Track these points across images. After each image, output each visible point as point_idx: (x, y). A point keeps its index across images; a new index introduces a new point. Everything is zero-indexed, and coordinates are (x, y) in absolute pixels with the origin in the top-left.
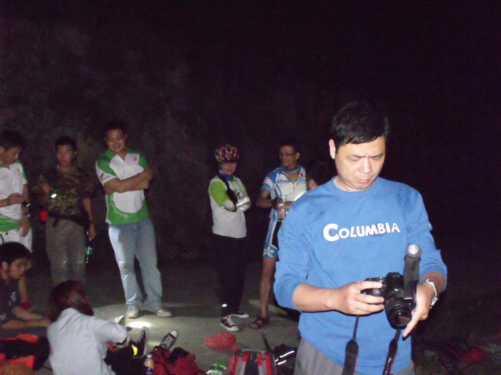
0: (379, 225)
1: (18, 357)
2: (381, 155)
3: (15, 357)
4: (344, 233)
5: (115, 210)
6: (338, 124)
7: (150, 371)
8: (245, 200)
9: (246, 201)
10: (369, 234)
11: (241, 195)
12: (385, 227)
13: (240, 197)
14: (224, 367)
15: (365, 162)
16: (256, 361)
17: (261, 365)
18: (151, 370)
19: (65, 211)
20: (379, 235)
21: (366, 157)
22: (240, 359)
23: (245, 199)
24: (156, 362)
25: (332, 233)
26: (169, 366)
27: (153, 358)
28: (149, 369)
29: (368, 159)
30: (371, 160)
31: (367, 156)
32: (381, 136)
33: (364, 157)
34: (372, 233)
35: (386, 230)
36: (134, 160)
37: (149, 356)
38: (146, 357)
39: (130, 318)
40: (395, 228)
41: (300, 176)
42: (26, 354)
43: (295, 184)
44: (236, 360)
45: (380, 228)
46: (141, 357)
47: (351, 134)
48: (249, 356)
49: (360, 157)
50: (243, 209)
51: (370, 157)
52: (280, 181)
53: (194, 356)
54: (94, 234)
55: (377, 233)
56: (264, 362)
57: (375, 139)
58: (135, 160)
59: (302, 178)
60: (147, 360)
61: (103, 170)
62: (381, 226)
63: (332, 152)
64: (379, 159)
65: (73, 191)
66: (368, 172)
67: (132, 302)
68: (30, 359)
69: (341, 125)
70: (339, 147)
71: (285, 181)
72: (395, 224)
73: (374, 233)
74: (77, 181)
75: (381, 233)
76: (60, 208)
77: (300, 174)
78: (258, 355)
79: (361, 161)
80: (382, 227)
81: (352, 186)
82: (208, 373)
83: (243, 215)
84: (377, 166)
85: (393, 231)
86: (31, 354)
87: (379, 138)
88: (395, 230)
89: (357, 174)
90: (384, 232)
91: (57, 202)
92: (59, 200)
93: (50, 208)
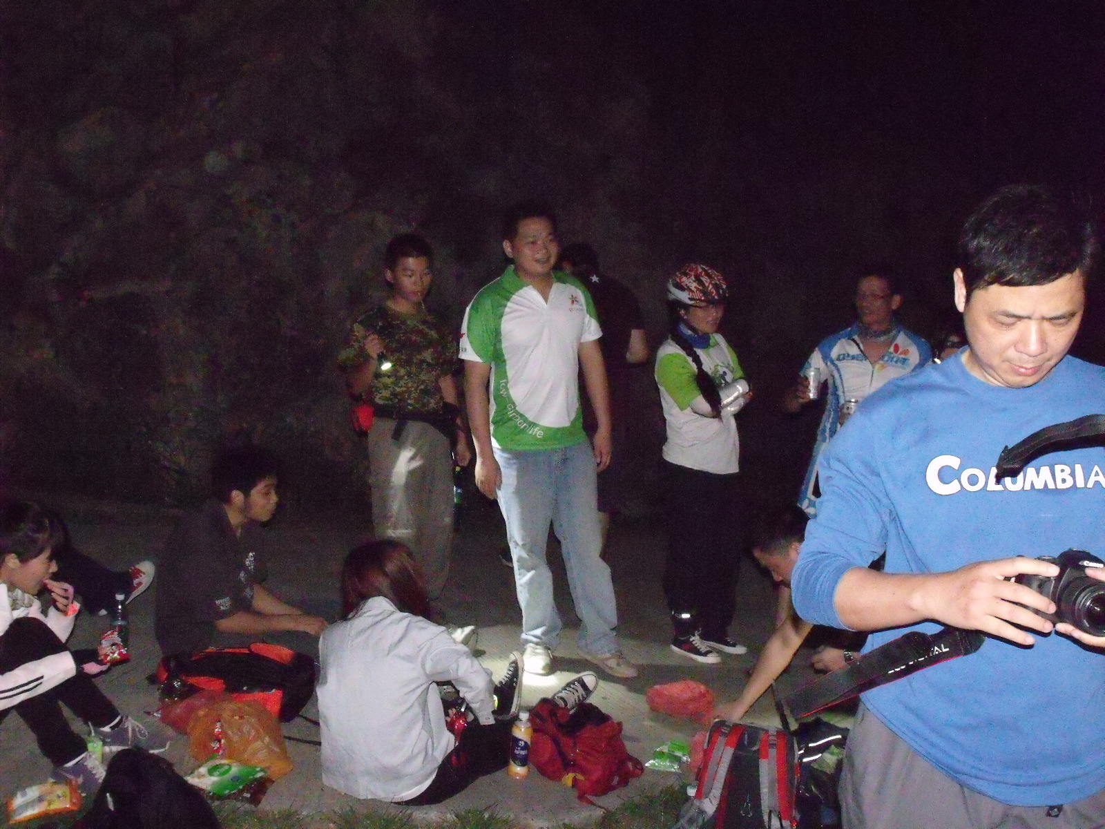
0: (1058, 468)
1: (249, 691)
2: (1073, 315)
3: (245, 688)
4: (973, 480)
6: (974, 238)
7: (523, 749)
8: (739, 391)
9: (741, 392)
10: (1032, 484)
11: (729, 378)
12: (1073, 474)
13: (726, 382)
14: (684, 755)
15: (1032, 329)
16: (755, 748)
17: (766, 756)
18: (526, 747)
19: (416, 400)
20: (1057, 491)
21: (1033, 317)
22: (721, 740)
23: (738, 386)
24: (536, 729)
25: (946, 475)
26: (564, 740)
27: (530, 720)
28: (522, 744)
29: (1038, 322)
30: (1046, 325)
31: (1037, 315)
32: (1071, 272)
33: (1029, 318)
34: (1039, 485)
35: (1075, 482)
36: (570, 301)
37: (524, 716)
38: (516, 718)
40: (1097, 478)
41: (892, 349)
42: (266, 686)
43: (877, 366)
44: (711, 742)
45: (1059, 476)
47: (1003, 263)
48: (743, 734)
49: (1020, 318)
50: (733, 409)
51: (1043, 318)
52: (844, 357)
53: (620, 724)
55: (1051, 486)
56: (773, 752)
57: (1056, 278)
58: (573, 302)
59: (896, 355)
60: (518, 723)
62: (1063, 471)
63: (959, 297)
64: (1067, 323)
65: (428, 356)
66: (1038, 352)
67: (536, 637)
68: (274, 698)
69: (981, 240)
70: (974, 289)
71: (853, 358)
72: (1096, 468)
73: (1046, 485)
75: (1060, 486)
76: (406, 394)
77: (893, 345)
78: (762, 735)
79: (1021, 325)
80: (1066, 475)
81: (997, 377)
82: (647, 765)
83: (733, 423)
84: (1062, 337)
85: (1090, 485)
86: (278, 686)
87: (1067, 277)
88: (1097, 483)
89: (1012, 353)
90: (1069, 483)
91: (396, 384)
92: (402, 378)
93: (380, 398)
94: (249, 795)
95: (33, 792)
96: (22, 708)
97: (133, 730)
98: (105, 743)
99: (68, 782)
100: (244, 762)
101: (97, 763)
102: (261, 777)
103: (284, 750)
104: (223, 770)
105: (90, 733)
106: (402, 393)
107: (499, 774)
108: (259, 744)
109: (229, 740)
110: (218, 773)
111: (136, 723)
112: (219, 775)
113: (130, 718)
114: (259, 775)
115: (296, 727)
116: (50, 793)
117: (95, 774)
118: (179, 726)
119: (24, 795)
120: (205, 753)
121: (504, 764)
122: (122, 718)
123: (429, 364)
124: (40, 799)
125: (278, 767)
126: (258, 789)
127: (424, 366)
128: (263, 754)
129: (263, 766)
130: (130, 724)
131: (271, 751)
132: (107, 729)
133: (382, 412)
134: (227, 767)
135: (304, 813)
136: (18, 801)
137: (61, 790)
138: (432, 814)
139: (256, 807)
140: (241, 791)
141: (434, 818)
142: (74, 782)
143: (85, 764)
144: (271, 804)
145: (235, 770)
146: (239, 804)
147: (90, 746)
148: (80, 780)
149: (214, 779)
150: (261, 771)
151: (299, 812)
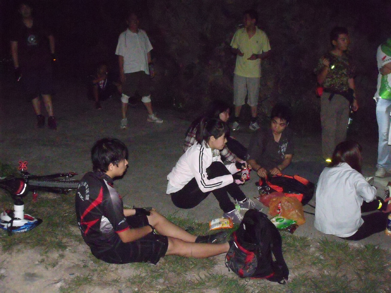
3: (290, 192)
5: (387, 88)
19: (338, 87)
39: (377, 177)
42: (297, 192)
46: (386, 212)
54: (357, 107)
61: (386, 54)
65: (345, 71)
67: (381, 165)
68: (299, 196)
74: (347, 63)
76: (335, 85)
86: (301, 193)
91: (332, 80)
92: (334, 79)
93: (325, 86)
94: (290, 230)
95: (217, 221)
96: (214, 192)
97: (250, 203)
98: (241, 207)
99: (229, 219)
100: (288, 218)
101: (239, 213)
102: (294, 224)
103: (303, 215)
104: (281, 220)
105: (236, 203)
106: (333, 84)
107: (382, 233)
108: (294, 212)
109: (284, 210)
110: (279, 221)
111: (252, 201)
112: (280, 222)
113: (249, 199)
114: (294, 223)
115: (306, 208)
116: (223, 221)
117: (238, 217)
118: (266, 203)
119: (214, 221)
120: (275, 214)
121: (384, 229)
122: (247, 199)
123: (345, 74)
124: (220, 223)
125: (300, 221)
126: (293, 228)
127: (343, 75)
128: (295, 216)
129: (295, 220)
130: (249, 201)
131: (298, 215)
132: (241, 202)
133: (326, 90)
134: (282, 219)
135: (309, 238)
136: (212, 223)
137: (226, 221)
138: (355, 244)
139: (292, 234)
140: (287, 228)
141: (356, 246)
142: (231, 219)
143: (235, 213)
144: (297, 233)
145: (285, 220)
146: (286, 233)
147: (236, 207)
148: (233, 218)
149: (278, 223)
150: (295, 222)
151: (307, 238)
